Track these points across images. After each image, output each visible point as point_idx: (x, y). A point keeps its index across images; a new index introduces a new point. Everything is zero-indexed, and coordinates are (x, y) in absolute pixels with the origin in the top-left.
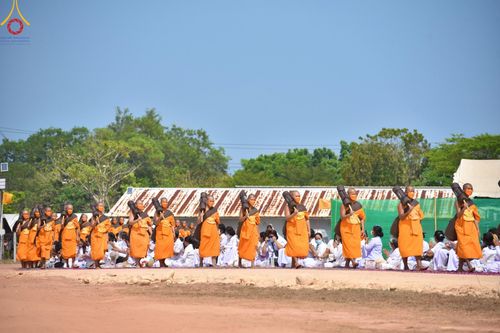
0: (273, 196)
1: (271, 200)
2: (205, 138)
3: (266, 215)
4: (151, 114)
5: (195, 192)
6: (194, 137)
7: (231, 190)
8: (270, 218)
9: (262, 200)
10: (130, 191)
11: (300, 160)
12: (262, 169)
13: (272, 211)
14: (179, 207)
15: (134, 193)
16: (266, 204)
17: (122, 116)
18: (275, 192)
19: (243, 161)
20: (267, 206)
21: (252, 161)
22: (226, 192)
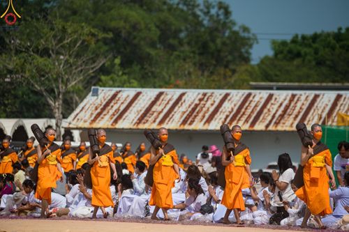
0: (291, 101)
1: (287, 107)
3: (280, 128)
5: (183, 94)
7: (233, 92)
8: (285, 132)
9: (275, 107)
10: (96, 93)
12: (298, 55)
13: (288, 123)
14: (161, 116)
15: (101, 96)
16: (280, 112)
18: (293, 96)
20: (282, 116)
22: (227, 95)
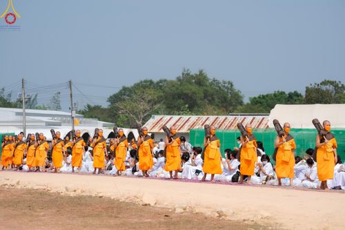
2: (232, 85)
4: (201, 72)
6: (226, 85)
11: (281, 97)
12: (260, 102)
14: (180, 127)
15: (156, 119)
17: (185, 73)
19: (250, 98)
21: (255, 98)
